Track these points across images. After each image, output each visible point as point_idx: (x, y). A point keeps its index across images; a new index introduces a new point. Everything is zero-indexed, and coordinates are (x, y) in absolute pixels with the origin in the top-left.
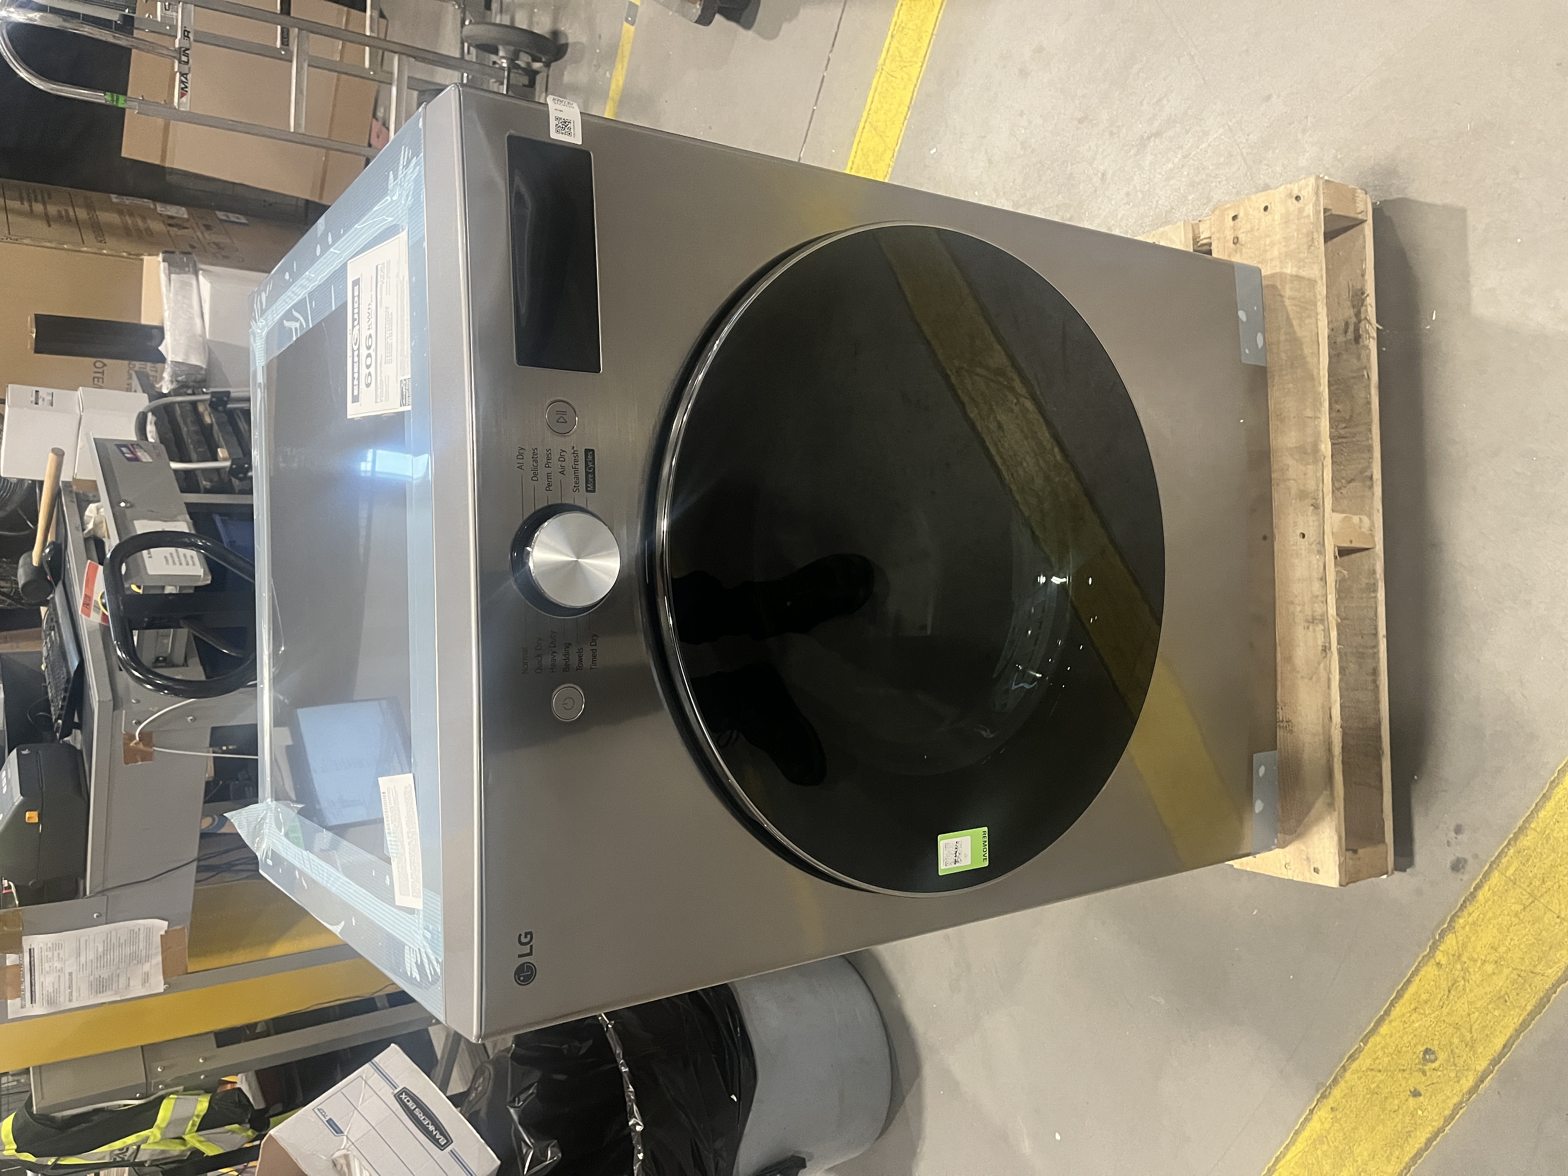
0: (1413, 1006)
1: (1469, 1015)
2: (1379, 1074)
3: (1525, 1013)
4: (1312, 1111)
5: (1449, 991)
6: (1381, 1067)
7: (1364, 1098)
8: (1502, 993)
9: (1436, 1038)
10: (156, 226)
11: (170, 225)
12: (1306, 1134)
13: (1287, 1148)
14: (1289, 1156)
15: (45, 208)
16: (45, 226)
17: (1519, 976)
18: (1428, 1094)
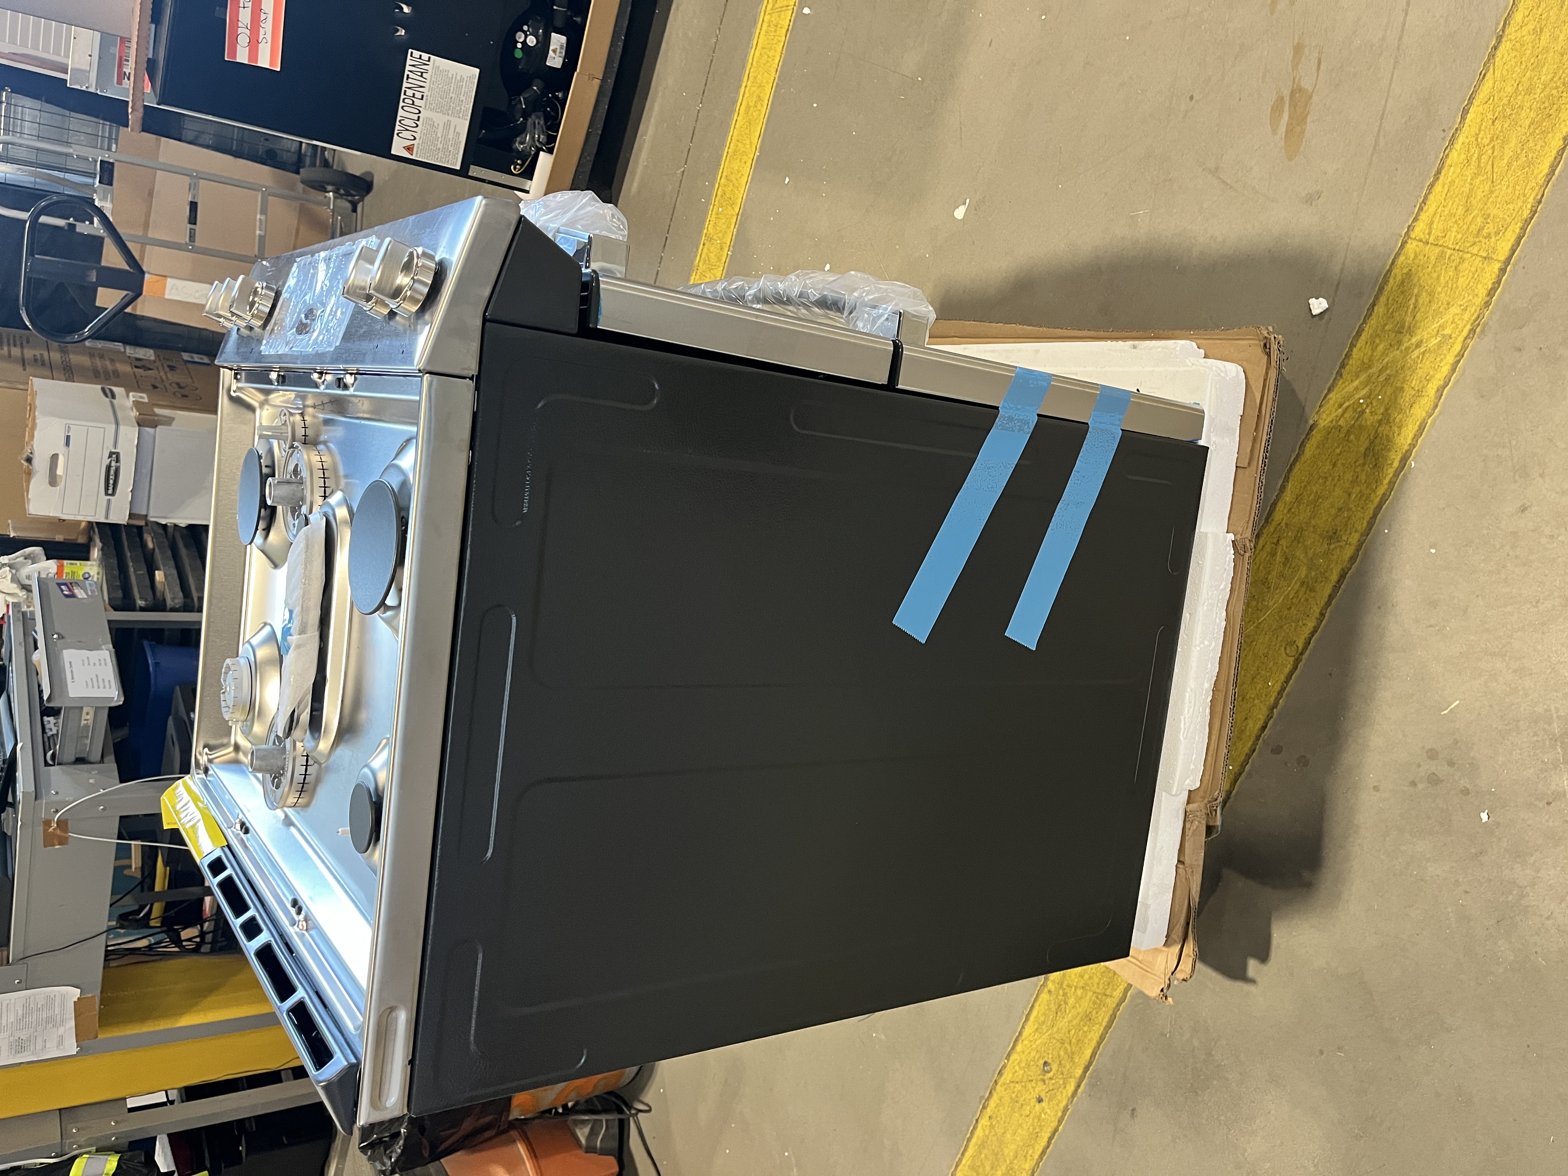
0: (1036, 1027)
1: (1069, 1031)
2: (1017, 1086)
3: (1102, 1028)
4: (977, 1120)
5: (1057, 1013)
6: (1018, 1080)
7: (1009, 1107)
8: (1088, 1012)
9: (1050, 1052)
10: (124, 368)
11: (136, 367)
12: (974, 1140)
13: (963, 1154)
14: (964, 1162)
15: (22, 353)
16: (21, 369)
17: (1097, 998)
18: (1047, 1100)
